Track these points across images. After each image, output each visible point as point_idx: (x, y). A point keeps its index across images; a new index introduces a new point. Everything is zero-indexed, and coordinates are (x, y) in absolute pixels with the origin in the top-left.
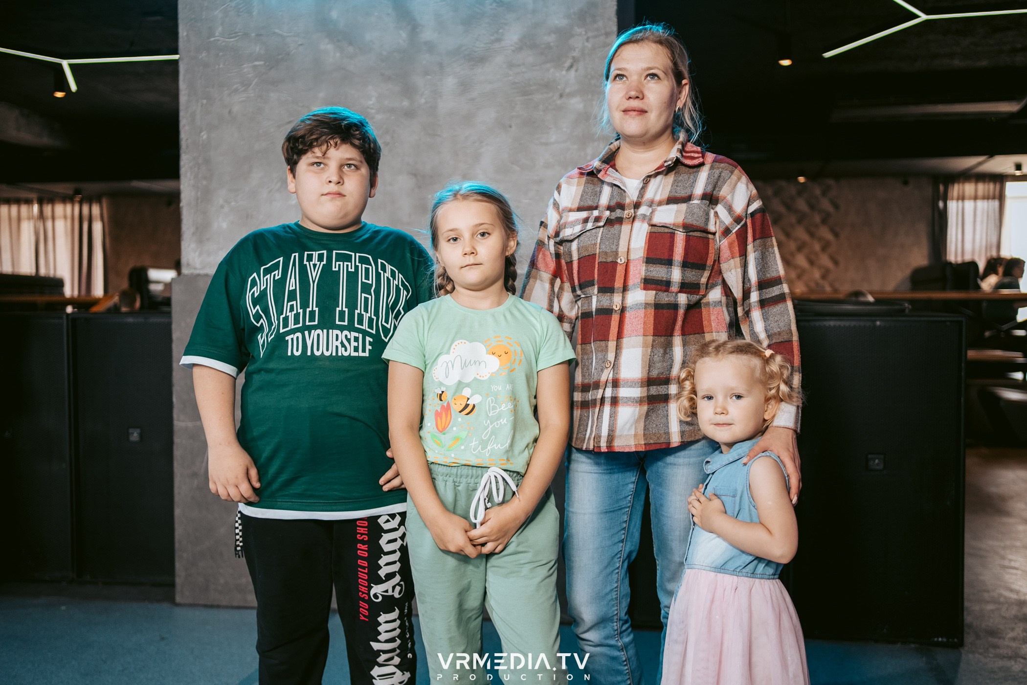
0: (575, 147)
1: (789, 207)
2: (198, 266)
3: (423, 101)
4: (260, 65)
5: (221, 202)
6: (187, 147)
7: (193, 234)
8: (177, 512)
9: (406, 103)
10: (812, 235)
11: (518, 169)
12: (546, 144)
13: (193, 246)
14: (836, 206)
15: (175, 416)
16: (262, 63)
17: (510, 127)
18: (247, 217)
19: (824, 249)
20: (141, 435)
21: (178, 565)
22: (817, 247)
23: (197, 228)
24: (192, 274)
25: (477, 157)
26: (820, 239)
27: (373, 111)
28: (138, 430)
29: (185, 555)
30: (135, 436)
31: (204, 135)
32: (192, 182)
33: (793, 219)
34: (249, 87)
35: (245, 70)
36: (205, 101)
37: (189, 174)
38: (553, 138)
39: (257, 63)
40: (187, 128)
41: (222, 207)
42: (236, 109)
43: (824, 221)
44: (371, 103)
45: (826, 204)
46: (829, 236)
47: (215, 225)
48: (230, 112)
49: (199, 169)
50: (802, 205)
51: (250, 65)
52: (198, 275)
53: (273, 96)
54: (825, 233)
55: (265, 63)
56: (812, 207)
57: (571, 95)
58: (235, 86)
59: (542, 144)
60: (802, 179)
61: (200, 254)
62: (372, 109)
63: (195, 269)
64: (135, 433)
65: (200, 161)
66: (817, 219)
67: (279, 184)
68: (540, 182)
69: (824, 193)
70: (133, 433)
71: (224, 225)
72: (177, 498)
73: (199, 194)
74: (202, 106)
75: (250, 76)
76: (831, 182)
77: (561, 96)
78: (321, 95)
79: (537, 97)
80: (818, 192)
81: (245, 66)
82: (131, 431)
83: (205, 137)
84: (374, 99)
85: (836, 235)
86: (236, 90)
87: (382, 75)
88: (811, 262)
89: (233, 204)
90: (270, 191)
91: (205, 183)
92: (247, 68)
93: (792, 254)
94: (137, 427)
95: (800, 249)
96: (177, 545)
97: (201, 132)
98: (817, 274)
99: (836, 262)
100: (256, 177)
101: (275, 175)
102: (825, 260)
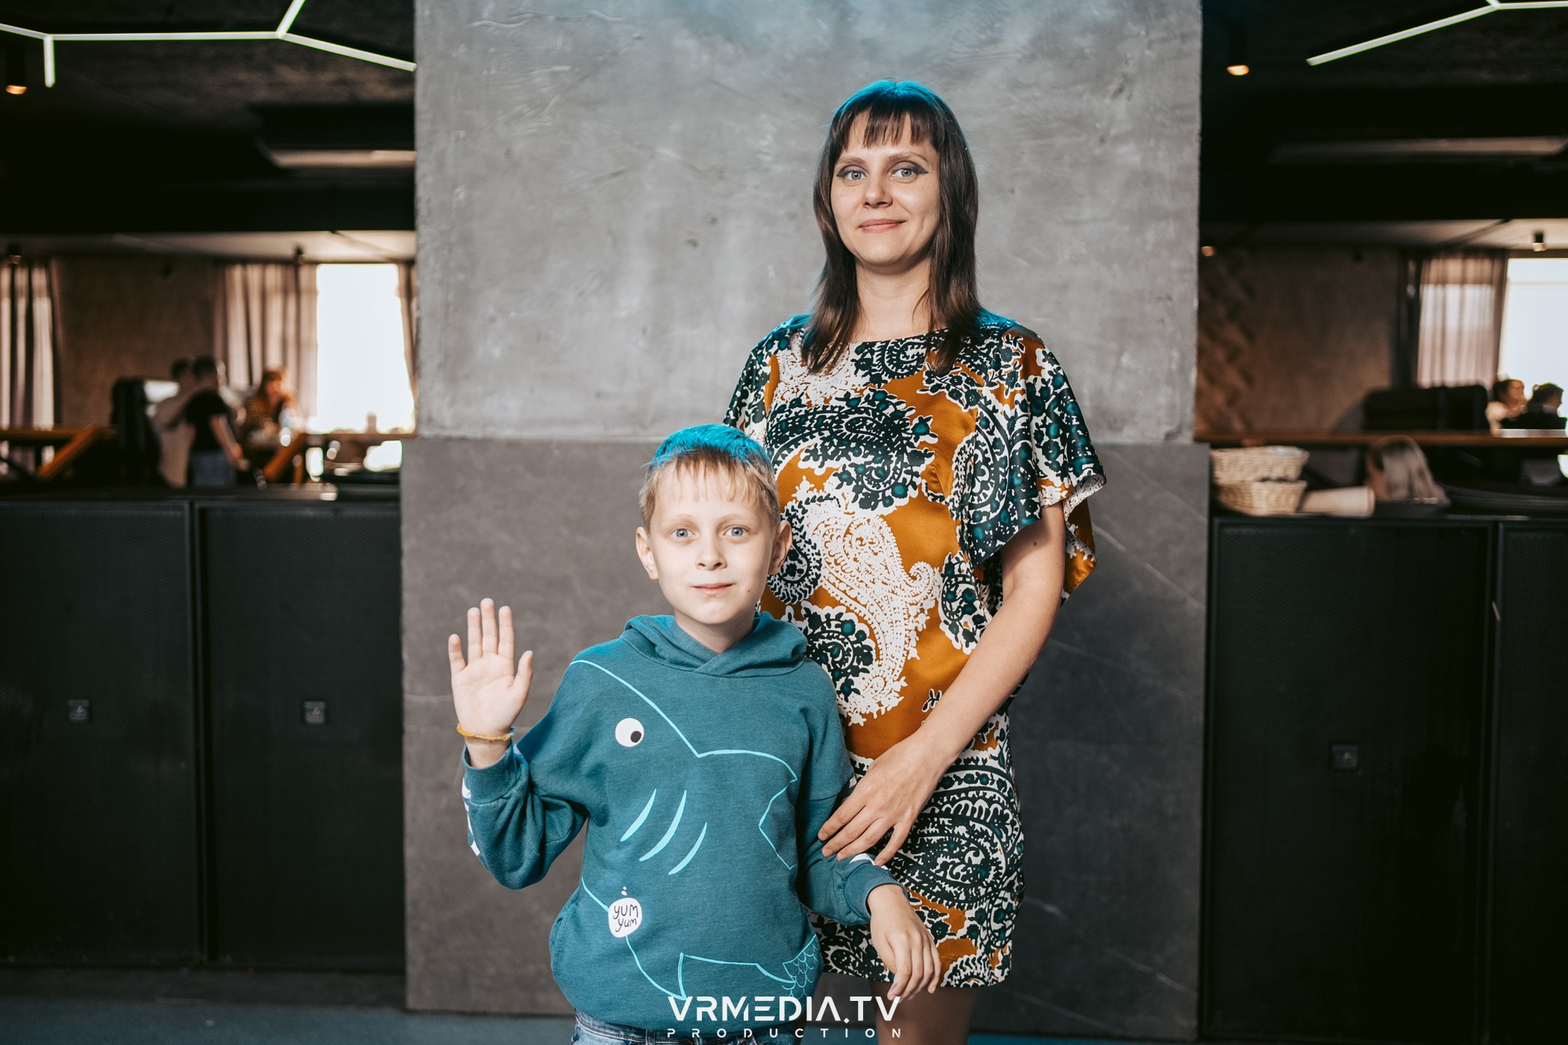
0: (1127, 228)
2: (448, 422)
4: (564, 72)
5: (491, 311)
6: (430, 213)
7: (440, 366)
8: (410, 851)
10: (1213, 336)
11: (1025, 264)
12: (1074, 223)
13: (439, 387)
14: (1251, 293)
15: (407, 684)
16: (567, 68)
17: (1012, 191)
18: (539, 338)
19: (1230, 360)
20: (327, 713)
21: (411, 944)
22: (1221, 355)
23: (447, 357)
24: (437, 437)
26: (1226, 343)
27: (768, 158)
28: (322, 705)
29: (424, 926)
30: (315, 714)
31: (461, 194)
32: (438, 275)
34: (543, 110)
35: (537, 80)
36: (462, 134)
37: (432, 261)
38: (1087, 214)
39: (558, 68)
40: (429, 179)
41: (493, 320)
42: (519, 147)
43: (1231, 316)
44: (765, 143)
45: (1235, 290)
46: (1238, 339)
47: (480, 351)
48: (508, 153)
49: (450, 251)
51: (547, 70)
52: (449, 439)
53: (588, 127)
54: (1233, 334)
55: (573, 69)
56: (1214, 293)
57: (1119, 140)
58: (518, 108)
59: (1068, 223)
60: (1208, 251)
61: (453, 403)
62: (766, 154)
63: (443, 427)
64: (316, 709)
65: (453, 238)
66: (1222, 311)
67: (597, 282)
68: (1064, 287)
69: (1232, 272)
70: (312, 710)
71: (497, 352)
72: (410, 827)
73: (451, 297)
74: (457, 141)
75: (545, 90)
76: (1245, 255)
77: (1102, 141)
78: (675, 127)
79: (1060, 141)
80: (1222, 269)
81: (535, 72)
82: (308, 705)
83: (462, 196)
84: (769, 137)
86: (520, 116)
87: (785, 95)
88: (1212, 379)
89: (513, 314)
90: (581, 294)
91: (461, 277)
92: (539, 76)
94: (320, 700)
96: (409, 910)
97: (455, 186)
98: (1219, 397)
99: (1249, 380)
100: (555, 268)
101: (589, 266)
102: (1233, 377)
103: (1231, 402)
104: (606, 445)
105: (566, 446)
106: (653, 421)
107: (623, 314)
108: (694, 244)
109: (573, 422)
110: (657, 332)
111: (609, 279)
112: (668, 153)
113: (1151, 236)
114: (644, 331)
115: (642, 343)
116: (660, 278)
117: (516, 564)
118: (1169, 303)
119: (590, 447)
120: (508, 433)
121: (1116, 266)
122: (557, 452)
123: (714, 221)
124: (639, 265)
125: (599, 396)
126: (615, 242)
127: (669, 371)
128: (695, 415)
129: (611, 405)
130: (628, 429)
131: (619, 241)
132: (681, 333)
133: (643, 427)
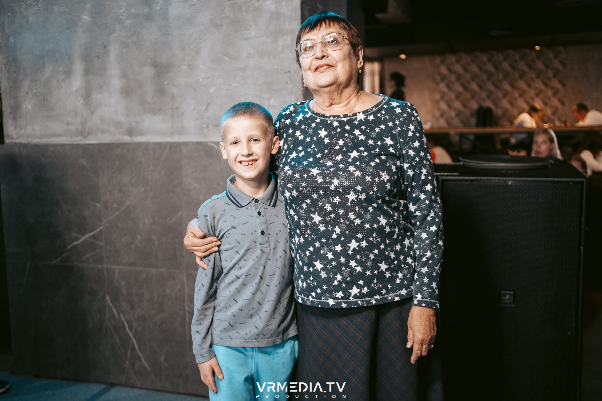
0: (270, 40)
1: (530, 67)
2: (15, 137)
3: (158, 8)
5: (26, 89)
6: (1, 49)
7: (10, 113)
9: (146, 10)
10: (546, 85)
11: (228, 59)
12: (248, 39)
13: (10, 122)
14: (564, 65)
15: (5, 243)
17: (222, 26)
18: (44, 100)
19: (554, 95)
22: (550, 93)
23: (12, 109)
24: (11, 143)
25: (198, 51)
26: (552, 88)
31: (11, 39)
32: (7, 75)
33: (533, 75)
34: (38, 2)
36: (10, 14)
37: (5, 70)
38: (253, 34)
41: (27, 93)
42: (31, 19)
43: (555, 76)
44: (122, 11)
45: (557, 64)
46: (558, 85)
47: (24, 106)
48: (27, 22)
50: (540, 65)
52: (16, 143)
54: (556, 84)
56: (547, 66)
58: (29, 2)
59: (245, 39)
60: (537, 48)
61: (15, 128)
62: (123, 16)
63: (13, 139)
65: (10, 59)
66: (550, 74)
67: (64, 76)
69: (556, 57)
71: (30, 107)
73: (12, 84)
74: (8, 17)
76: (561, 48)
78: (88, 6)
80: (551, 56)
83: (13, 42)
84: (124, 8)
85: (563, 84)
86: (30, 5)
89: (34, 91)
90: (58, 81)
91: (14, 75)
93: (532, 99)
95: (537, 95)
97: (9, 37)
98: (549, 112)
99: (563, 103)
100: (48, 70)
101: (61, 69)
102: (555, 102)
103: (554, 113)
104: (69, 145)
105: (54, 146)
106: (88, 135)
107: (74, 89)
108: (98, 57)
109: (59, 135)
110: (87, 97)
111: (68, 73)
112: (86, 18)
113: (280, 43)
114: (82, 96)
115: (82, 101)
116: (87, 72)
118: (290, 74)
119: (63, 146)
120: (35, 141)
121: (266, 58)
122: (51, 148)
123: (105, 47)
124: (78, 67)
125: (68, 124)
126: (69, 58)
127: (92, 113)
128: (103, 131)
129: (72, 128)
130: (79, 138)
131: (70, 58)
132: (96, 96)
133: (85, 137)
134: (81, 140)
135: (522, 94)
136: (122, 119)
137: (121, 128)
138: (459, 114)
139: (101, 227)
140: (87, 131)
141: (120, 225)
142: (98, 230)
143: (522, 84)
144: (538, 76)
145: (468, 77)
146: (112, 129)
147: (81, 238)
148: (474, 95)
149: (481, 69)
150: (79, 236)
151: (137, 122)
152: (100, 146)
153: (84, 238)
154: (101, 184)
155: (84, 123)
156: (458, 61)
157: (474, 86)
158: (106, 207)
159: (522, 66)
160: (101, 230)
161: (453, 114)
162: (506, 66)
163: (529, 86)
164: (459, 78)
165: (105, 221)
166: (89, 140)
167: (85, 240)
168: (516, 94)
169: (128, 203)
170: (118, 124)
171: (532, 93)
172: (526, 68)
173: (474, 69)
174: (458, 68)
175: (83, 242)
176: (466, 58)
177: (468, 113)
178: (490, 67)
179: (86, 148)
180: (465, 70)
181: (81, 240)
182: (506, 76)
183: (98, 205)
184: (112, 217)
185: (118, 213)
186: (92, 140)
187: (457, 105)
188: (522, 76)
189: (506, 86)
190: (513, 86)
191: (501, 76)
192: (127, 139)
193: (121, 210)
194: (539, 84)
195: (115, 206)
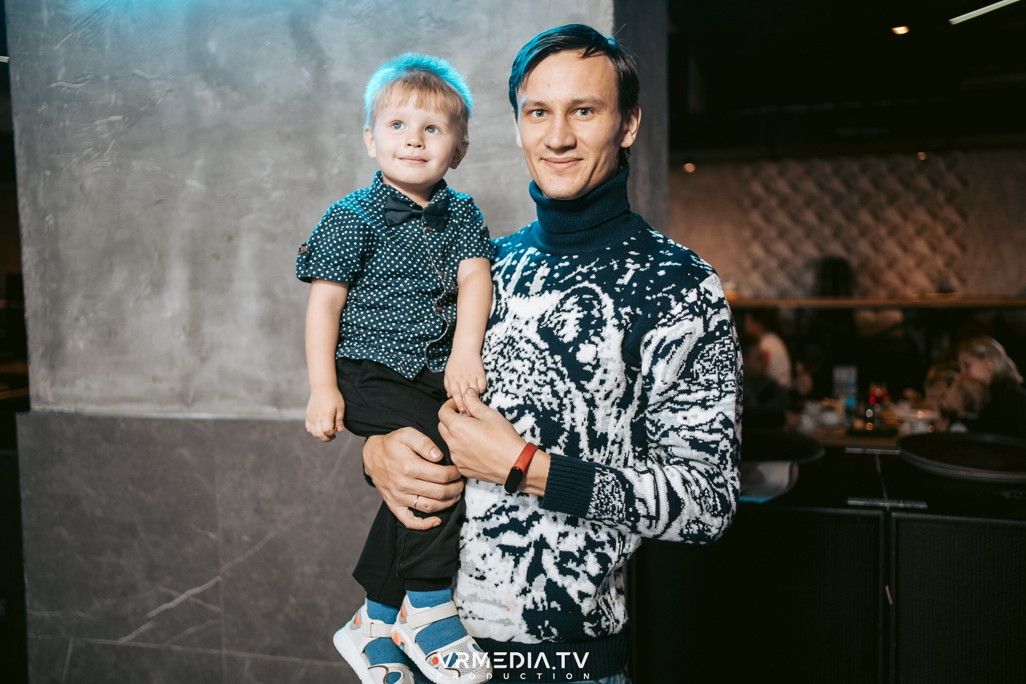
1: (906, 185)
2: (50, 400)
3: (335, 170)
4: (118, 121)
5: (76, 312)
6: (30, 236)
7: (43, 356)
9: (312, 174)
10: (934, 216)
13: (43, 371)
14: (964, 182)
15: (27, 601)
16: (119, 118)
18: (110, 334)
19: (948, 233)
22: (940, 231)
23: (47, 348)
24: (43, 410)
26: (944, 221)
27: (268, 186)
31: (50, 219)
32: (38, 285)
33: (912, 198)
34: (104, 152)
35: (99, 128)
36: (48, 173)
37: (33, 274)
39: (113, 118)
40: (28, 210)
41: (77, 319)
42: (89, 183)
43: (950, 200)
44: (265, 173)
45: (951, 181)
46: (954, 217)
47: (70, 344)
48: (81, 188)
49: (45, 266)
50: (922, 182)
51: (105, 120)
52: (51, 414)
53: (137, 165)
54: (951, 214)
55: (124, 118)
56: (934, 183)
58: (86, 152)
60: (922, 156)
61: (53, 384)
62: (266, 182)
63: (47, 403)
65: (47, 255)
66: (941, 197)
67: (149, 289)
69: (950, 168)
71: (81, 345)
73: (47, 301)
74: (45, 179)
75: (105, 136)
76: (959, 155)
78: (199, 163)
80: (942, 167)
81: (98, 122)
83: (50, 222)
84: (268, 168)
85: (964, 215)
86: (88, 158)
87: (279, 133)
88: (933, 248)
89: (91, 315)
90: (137, 299)
91: (53, 286)
92: (100, 124)
95: (919, 233)
97: (46, 215)
98: (940, 262)
99: (963, 248)
100: (118, 280)
101: (143, 276)
102: (950, 246)
104: (156, 420)
105: (128, 421)
106: (194, 400)
107: (169, 314)
108: (217, 257)
109: (138, 400)
110: (194, 331)
111: (158, 285)
112: (195, 184)
114: (184, 329)
115: (183, 338)
116: (195, 284)
117: (98, 512)
119: (145, 421)
120: (91, 409)
122: (123, 426)
123: (230, 238)
124: (178, 274)
125: (155, 379)
126: (160, 257)
127: (204, 360)
128: (223, 396)
129: (164, 387)
130: (177, 407)
131: (163, 256)
132: (211, 330)
133: (187, 405)
134: (181, 411)
135: (893, 231)
136: (262, 374)
137: (260, 390)
138: (783, 264)
139: (219, 578)
140: (192, 394)
141: (255, 576)
142: (212, 583)
143: (892, 215)
144: (920, 201)
145: (799, 200)
146: (242, 393)
147: (177, 597)
148: (810, 232)
149: (821, 187)
150: (174, 593)
151: (290, 382)
152: (219, 424)
153: (183, 597)
154: (218, 496)
155: (186, 379)
156: (782, 173)
157: (810, 217)
158: (228, 541)
159: (892, 183)
160: (217, 584)
161: (773, 264)
162: (864, 183)
163: (905, 217)
164: (784, 202)
165: (225, 567)
166: (197, 411)
167: (186, 601)
168: (883, 231)
169: (271, 534)
170: (253, 385)
171: (911, 229)
172: (898, 187)
173: (810, 186)
174: (782, 186)
175: (180, 605)
176: (796, 169)
177: (799, 262)
178: (837, 185)
179: (190, 427)
180: (795, 188)
181: (177, 601)
182: (865, 199)
183: (213, 536)
184: (240, 559)
185: (250, 552)
186: (202, 413)
187: (782, 248)
188: (893, 200)
189: (865, 217)
190: (877, 217)
191: (855, 200)
192: (270, 412)
193: (257, 547)
194: (921, 215)
195: (246, 538)
